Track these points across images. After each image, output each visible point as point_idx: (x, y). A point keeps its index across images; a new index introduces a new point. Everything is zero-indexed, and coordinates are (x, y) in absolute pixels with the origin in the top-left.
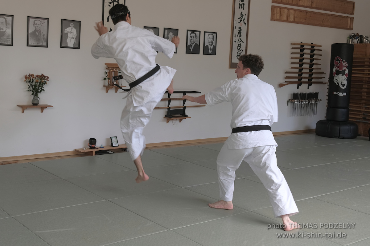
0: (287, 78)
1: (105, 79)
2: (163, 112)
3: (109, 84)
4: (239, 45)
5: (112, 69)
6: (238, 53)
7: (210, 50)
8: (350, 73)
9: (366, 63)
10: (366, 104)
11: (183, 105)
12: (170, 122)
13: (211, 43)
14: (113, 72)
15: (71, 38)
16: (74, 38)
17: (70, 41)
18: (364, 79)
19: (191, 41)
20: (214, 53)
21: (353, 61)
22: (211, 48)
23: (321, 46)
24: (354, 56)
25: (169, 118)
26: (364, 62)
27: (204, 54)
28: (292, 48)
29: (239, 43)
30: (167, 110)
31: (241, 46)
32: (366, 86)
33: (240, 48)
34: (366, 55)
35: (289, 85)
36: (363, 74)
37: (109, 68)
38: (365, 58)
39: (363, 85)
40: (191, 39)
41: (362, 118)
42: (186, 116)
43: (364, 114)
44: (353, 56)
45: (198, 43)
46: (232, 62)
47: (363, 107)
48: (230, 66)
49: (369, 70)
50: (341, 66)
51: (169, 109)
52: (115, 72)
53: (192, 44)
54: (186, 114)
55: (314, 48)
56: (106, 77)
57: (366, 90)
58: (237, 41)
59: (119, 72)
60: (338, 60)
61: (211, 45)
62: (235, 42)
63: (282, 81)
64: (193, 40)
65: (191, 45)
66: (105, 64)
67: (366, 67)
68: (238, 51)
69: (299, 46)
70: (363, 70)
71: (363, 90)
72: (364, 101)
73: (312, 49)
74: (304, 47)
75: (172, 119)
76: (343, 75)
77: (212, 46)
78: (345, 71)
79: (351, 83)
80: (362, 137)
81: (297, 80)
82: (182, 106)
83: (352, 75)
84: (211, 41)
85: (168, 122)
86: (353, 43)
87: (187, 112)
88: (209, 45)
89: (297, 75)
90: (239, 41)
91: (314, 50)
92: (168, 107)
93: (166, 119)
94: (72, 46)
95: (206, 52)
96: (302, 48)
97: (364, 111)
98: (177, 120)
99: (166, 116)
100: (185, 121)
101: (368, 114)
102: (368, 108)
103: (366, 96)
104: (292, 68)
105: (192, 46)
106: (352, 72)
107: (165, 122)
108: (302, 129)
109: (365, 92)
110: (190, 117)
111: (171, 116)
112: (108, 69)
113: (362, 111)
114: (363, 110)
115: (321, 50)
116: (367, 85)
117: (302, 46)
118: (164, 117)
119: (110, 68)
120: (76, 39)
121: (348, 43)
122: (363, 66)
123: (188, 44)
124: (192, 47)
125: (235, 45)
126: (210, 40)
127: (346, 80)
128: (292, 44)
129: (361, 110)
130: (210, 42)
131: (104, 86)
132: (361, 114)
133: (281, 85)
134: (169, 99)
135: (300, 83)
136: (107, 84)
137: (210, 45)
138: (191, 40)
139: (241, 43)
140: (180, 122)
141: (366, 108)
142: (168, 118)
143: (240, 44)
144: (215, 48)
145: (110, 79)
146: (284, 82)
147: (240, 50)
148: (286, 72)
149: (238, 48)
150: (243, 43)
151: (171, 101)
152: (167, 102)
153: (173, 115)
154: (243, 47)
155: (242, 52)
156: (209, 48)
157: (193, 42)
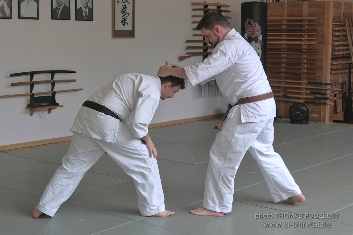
0: (188, 48)
2: (24, 102)
4: (123, 6)
6: (123, 17)
7: (84, 14)
8: (265, 39)
9: (283, 27)
10: (285, 78)
11: (52, 89)
12: (36, 114)
13: (86, 4)
18: (282, 46)
19: (57, 3)
20: (90, 17)
21: (268, 24)
22: (85, 12)
23: (229, 6)
24: (269, 18)
25: (33, 109)
26: (281, 25)
27: (76, 20)
28: (194, 10)
29: (124, 4)
30: (29, 98)
31: (126, 8)
32: (285, 56)
33: (125, 10)
34: (282, 17)
35: (192, 58)
36: (280, 40)
38: (282, 20)
39: (280, 54)
41: (282, 95)
42: (57, 104)
43: (284, 91)
44: (267, 18)
45: (68, 6)
46: (116, 29)
47: (282, 82)
48: (113, 35)
49: (287, 35)
50: (253, 31)
51: (32, 96)
53: (60, 6)
54: (57, 102)
55: (221, 9)
57: (285, 60)
58: (120, 1)
60: (249, 23)
61: (86, 7)
62: (118, 2)
63: (183, 53)
65: (58, 7)
67: (284, 31)
68: (123, 15)
69: (202, 7)
70: (281, 36)
71: (282, 60)
72: (283, 75)
73: (218, 10)
74: (208, 8)
75: (37, 110)
76: (256, 42)
77: (88, 9)
78: (259, 37)
79: (267, 52)
80: (283, 119)
81: (201, 51)
82: (51, 91)
83: (267, 42)
84: (86, 2)
85: (31, 114)
86: (268, 2)
87: (58, 99)
88: (83, 8)
89: (201, 44)
90: (124, 1)
91: (221, 11)
92: (31, 94)
93: (29, 111)
95: (79, 17)
96: (206, 9)
97: (284, 87)
98: (44, 110)
99: (29, 106)
100: (56, 111)
101: (288, 90)
102: (289, 82)
103: (286, 68)
104: (194, 35)
105: (59, 9)
106: (268, 38)
107: (29, 115)
108: (211, 113)
109: (284, 63)
110: (62, 106)
111: (36, 105)
113: (282, 87)
114: (283, 85)
115: (229, 12)
116: (286, 54)
117: (206, 6)
118: (26, 108)
121: (262, 2)
122: (280, 31)
123: (54, 7)
124: (60, 11)
125: (119, 7)
127: (260, 48)
128: (193, 4)
129: (281, 85)
130: (85, 3)
132: (281, 91)
133: (182, 58)
134: (31, 83)
135: (205, 54)
137: (85, 7)
138: (58, 1)
139: (126, 3)
140: (49, 112)
141: (286, 83)
142: (31, 108)
143: (125, 5)
144: (91, 11)
146: (185, 54)
147: (125, 13)
148: (186, 41)
149: (123, 11)
150: (129, 3)
151: (34, 84)
152: (29, 87)
153: (38, 105)
154: (129, 9)
155: (128, 15)
156: (83, 12)
157: (60, 4)
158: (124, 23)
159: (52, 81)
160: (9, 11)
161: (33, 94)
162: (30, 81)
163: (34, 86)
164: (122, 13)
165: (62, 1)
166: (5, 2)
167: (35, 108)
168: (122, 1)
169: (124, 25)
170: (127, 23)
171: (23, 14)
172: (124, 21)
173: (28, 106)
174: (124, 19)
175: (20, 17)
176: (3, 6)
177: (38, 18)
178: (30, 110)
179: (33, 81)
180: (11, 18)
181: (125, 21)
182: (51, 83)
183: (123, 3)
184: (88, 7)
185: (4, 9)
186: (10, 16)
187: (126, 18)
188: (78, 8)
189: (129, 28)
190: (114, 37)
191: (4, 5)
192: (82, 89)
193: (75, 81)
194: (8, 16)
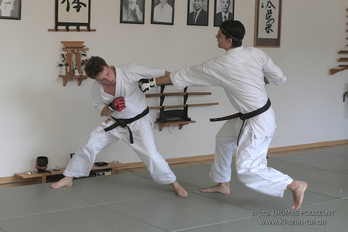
0: (341, 60)
1: (61, 65)
3: (67, 72)
4: (268, 11)
5: (72, 49)
6: (268, 24)
7: (224, 20)
11: (185, 103)
12: (165, 130)
13: (226, 9)
14: (74, 55)
15: (7, 3)
16: (12, 3)
17: (6, 8)
19: (194, 7)
22: (225, 17)
25: (162, 124)
27: (215, 26)
28: (347, 16)
29: (269, 9)
30: (159, 111)
31: (271, 13)
33: (270, 16)
35: (345, 71)
37: (66, 48)
40: (194, 3)
42: (189, 120)
45: (206, 10)
46: (259, 37)
48: (256, 43)
51: (162, 109)
52: (76, 53)
53: (197, 10)
54: (189, 117)
56: (63, 62)
58: (265, 5)
59: (82, 54)
61: (226, 12)
62: (263, 7)
63: (335, 65)
64: (198, 5)
65: (195, 12)
66: (62, 42)
68: (267, 21)
75: (167, 125)
77: (228, 14)
82: (183, 104)
84: (226, 6)
85: (161, 130)
87: (191, 113)
90: (269, 6)
92: (161, 107)
93: (158, 125)
94: (8, 15)
95: (218, 22)
98: (174, 126)
100: (187, 127)
104: (347, 45)
105: (196, 13)
110: (195, 122)
111: (166, 120)
112: (66, 50)
118: (155, 122)
119: (69, 48)
120: (14, 4)
123: (191, 11)
124: (197, 16)
125: (263, 12)
126: (225, 4)
128: (347, 10)
130: (224, 7)
131: (60, 76)
133: (333, 71)
134: (162, 94)
136: (64, 73)
137: (224, 12)
138: (196, 5)
139: (272, 8)
140: (180, 128)
142: (160, 123)
143: (271, 10)
144: (232, 16)
145: (69, 65)
146: (338, 67)
147: (270, 19)
148: (339, 51)
149: (268, 17)
150: (275, 8)
151: (165, 97)
152: (159, 99)
153: (169, 119)
154: (275, 15)
155: (273, 22)
156: (223, 17)
157: (197, 8)
158: (268, 30)
159: (185, 94)
160: (141, 15)
161: (163, 108)
162: (160, 93)
163: (165, 98)
164: (267, 19)
165: (200, 4)
166: (137, 5)
167: (165, 123)
168: (267, 6)
169: (268, 32)
170: (272, 31)
171: (156, 19)
172: (268, 28)
173: (157, 121)
174: (268, 26)
175: (152, 22)
176: (135, 10)
177: (172, 24)
178: (160, 125)
179: (163, 93)
180: (143, 23)
181: (270, 28)
182: (183, 96)
183: (269, 7)
184: (228, 12)
185: (136, 13)
186: (142, 21)
187: (271, 25)
188: (217, 13)
189: (273, 35)
190: (256, 45)
191: (136, 8)
192: (217, 104)
193: (210, 94)
194: (140, 21)
